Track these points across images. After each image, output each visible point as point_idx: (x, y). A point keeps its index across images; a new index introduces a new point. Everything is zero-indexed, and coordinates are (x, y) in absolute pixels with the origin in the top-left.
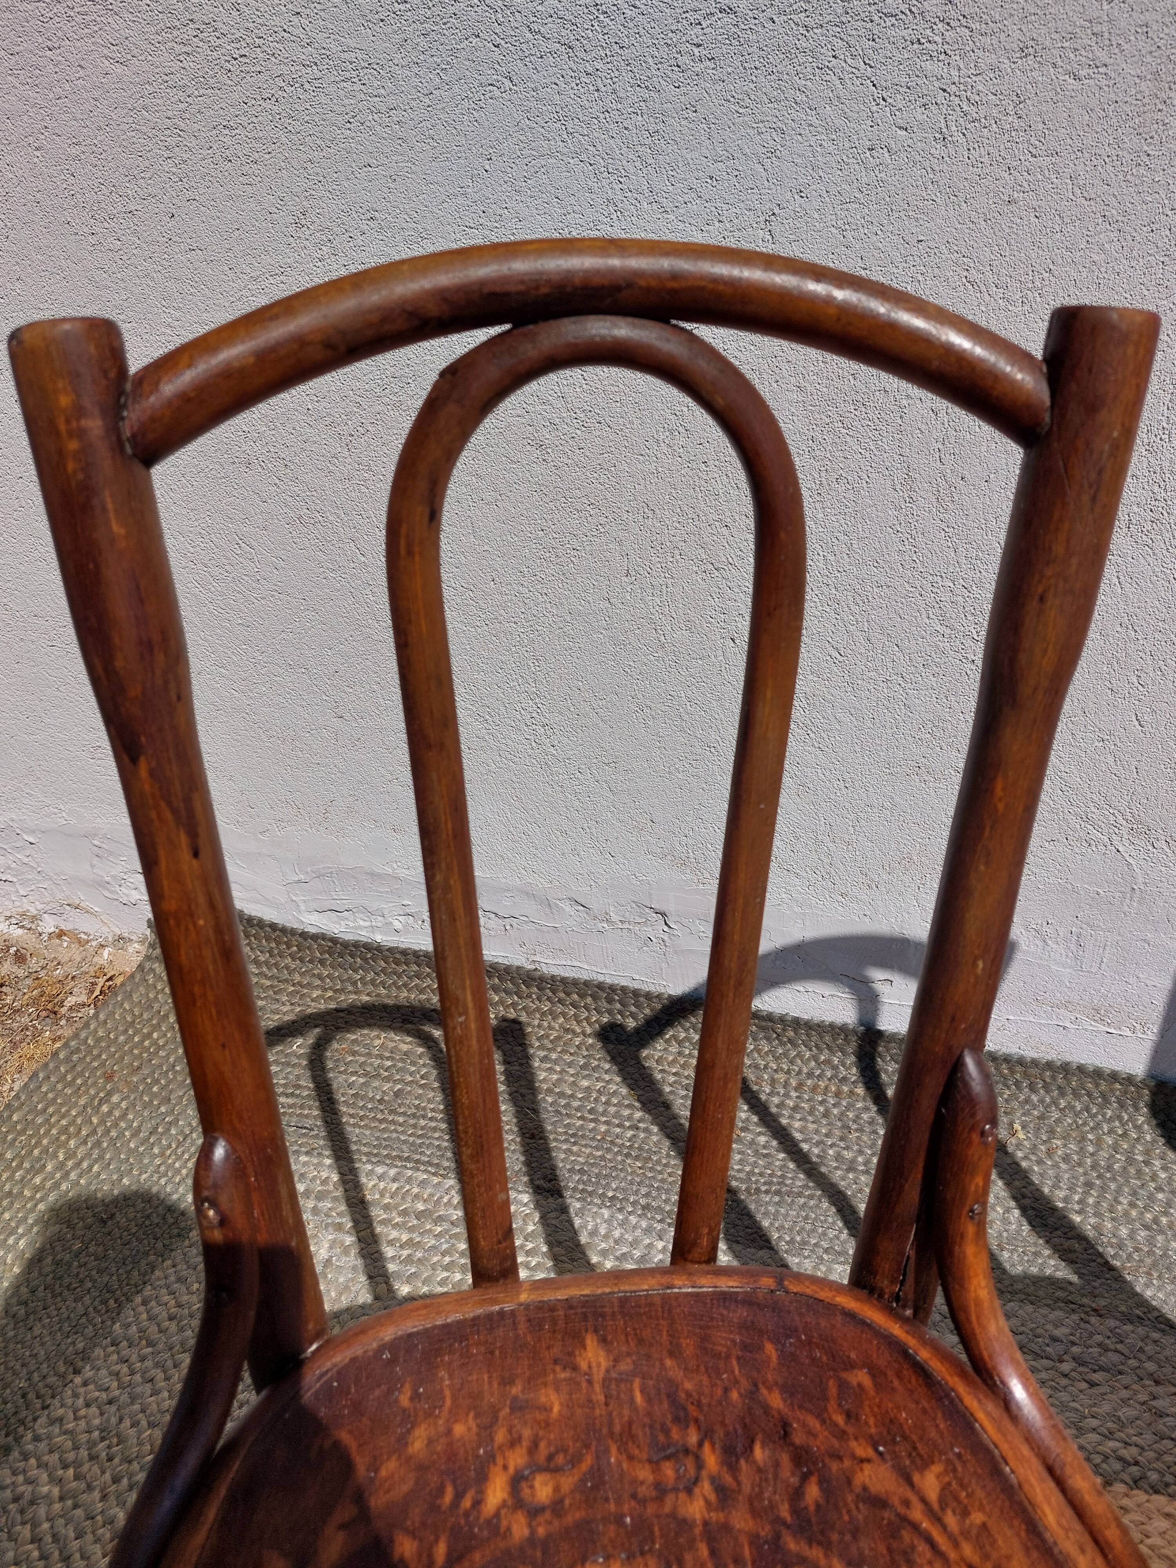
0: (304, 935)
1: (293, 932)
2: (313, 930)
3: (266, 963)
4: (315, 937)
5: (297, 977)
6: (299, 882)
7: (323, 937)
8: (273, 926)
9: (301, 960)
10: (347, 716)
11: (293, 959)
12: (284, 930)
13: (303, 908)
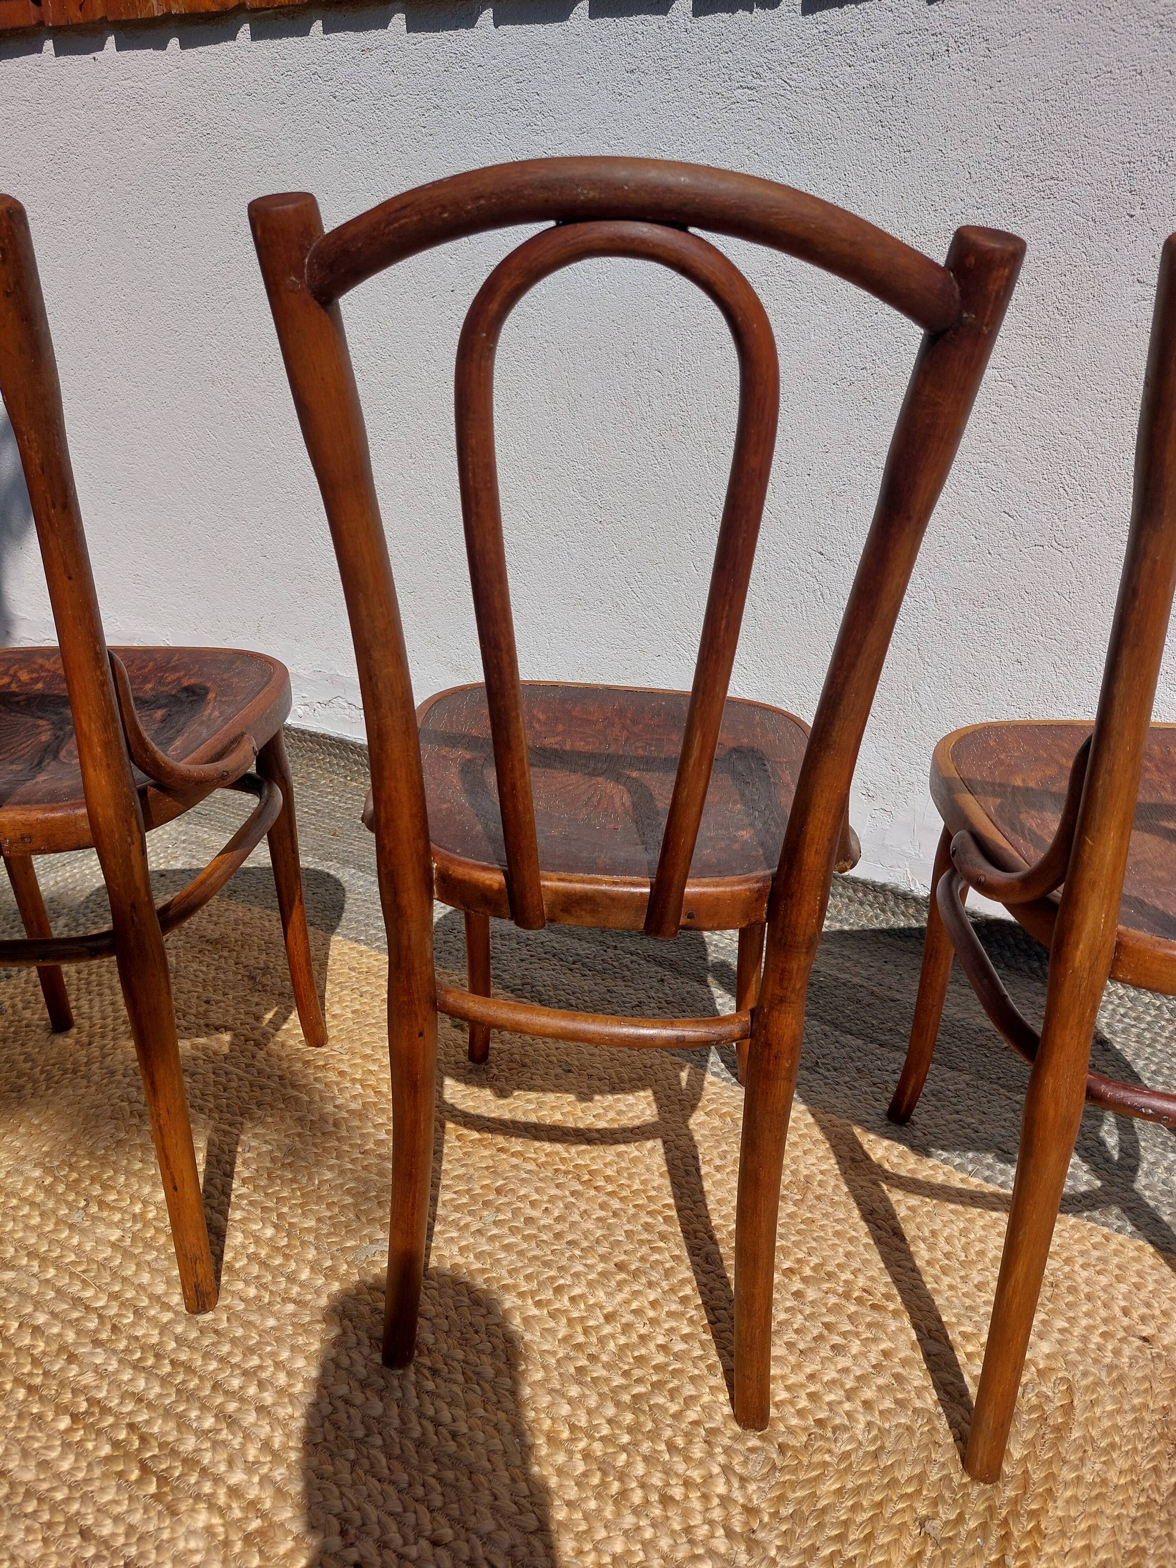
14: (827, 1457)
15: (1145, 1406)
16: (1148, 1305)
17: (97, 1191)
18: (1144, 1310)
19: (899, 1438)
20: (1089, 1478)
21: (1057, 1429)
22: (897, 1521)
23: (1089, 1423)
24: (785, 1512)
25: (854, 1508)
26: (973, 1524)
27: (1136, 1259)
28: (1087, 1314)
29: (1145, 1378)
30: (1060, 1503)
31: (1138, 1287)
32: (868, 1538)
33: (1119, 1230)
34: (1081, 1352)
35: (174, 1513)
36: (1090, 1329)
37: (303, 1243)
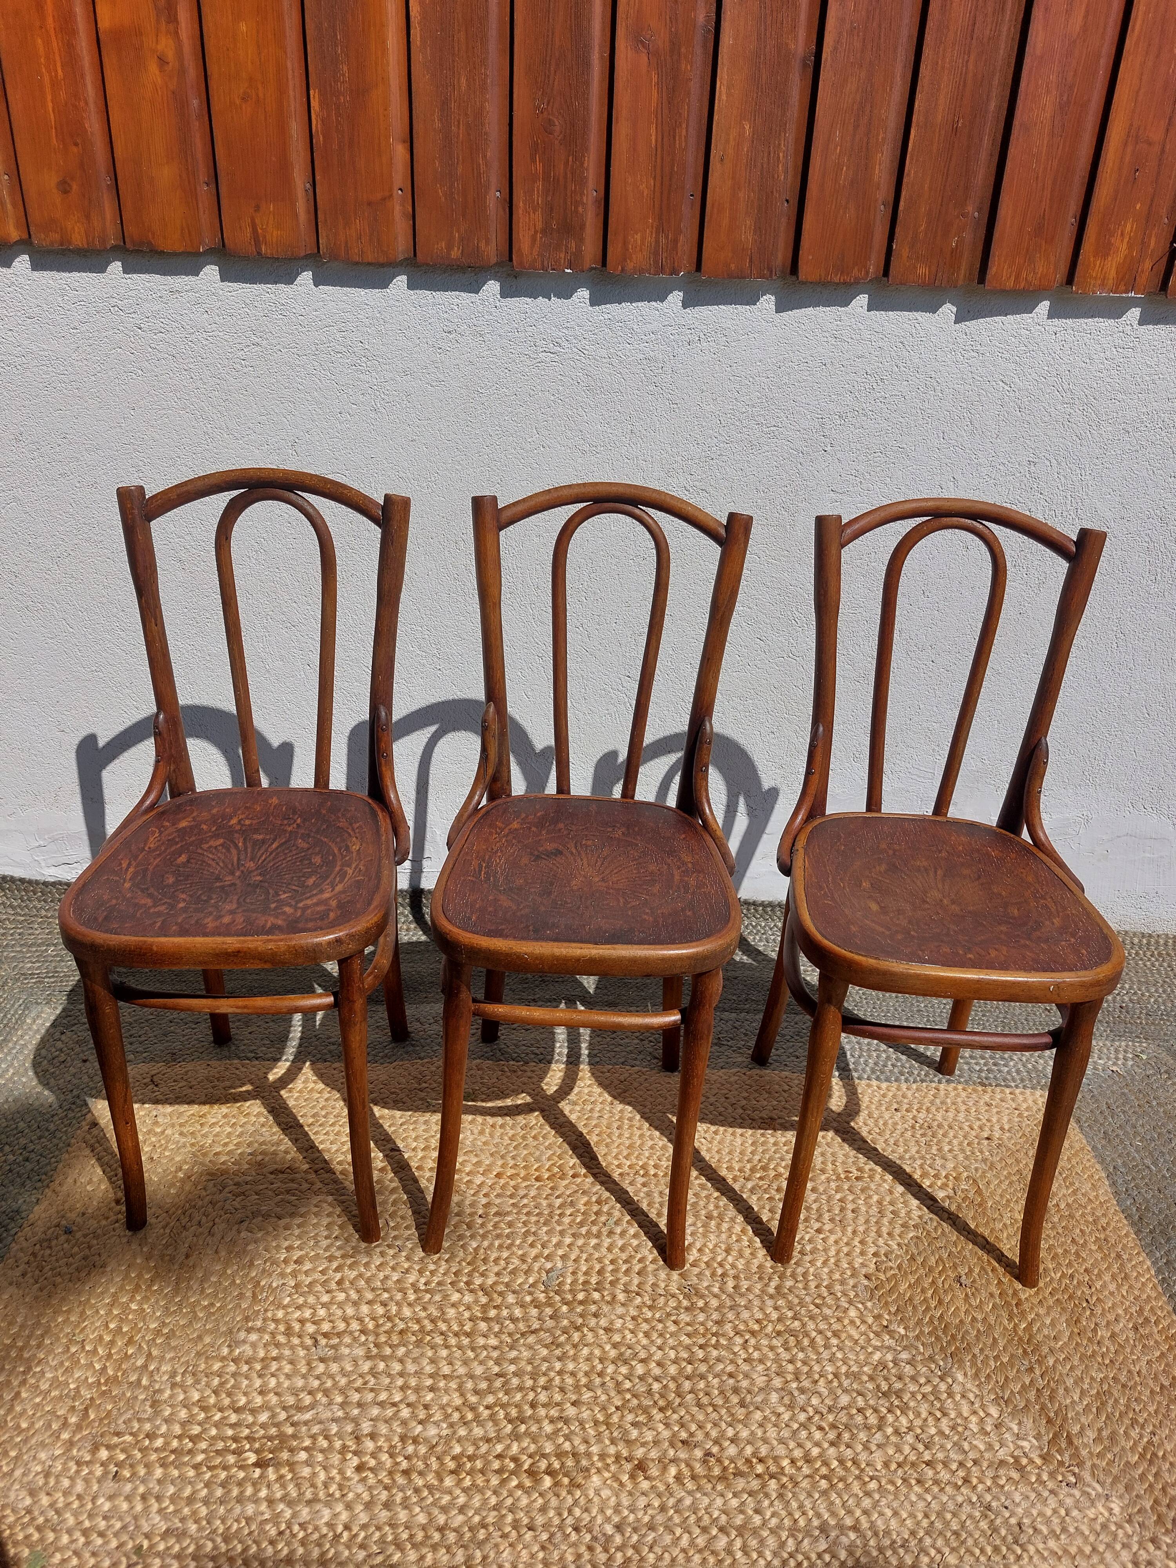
0: (46, 884)
1: (37, 882)
2: (52, 880)
3: (19, 906)
4: (54, 884)
5: (43, 913)
6: (40, 846)
7: (60, 883)
8: (22, 881)
9: (45, 901)
10: (68, 730)
11: (39, 901)
12: (30, 882)
13: (43, 864)
14: (892, 1272)
15: (1010, 1173)
16: (979, 1119)
17: (310, 1328)
18: (978, 1123)
19: (916, 1245)
20: (1008, 1222)
21: (980, 1205)
22: (946, 1286)
23: (992, 1194)
24: (893, 1309)
25: (923, 1291)
26: (977, 1270)
27: (958, 1095)
28: (955, 1137)
29: (1001, 1159)
30: (1005, 1241)
31: (967, 1110)
32: (940, 1302)
33: (940, 1082)
34: (967, 1158)
35: (579, 1486)
36: (960, 1144)
37: (501, 1294)
